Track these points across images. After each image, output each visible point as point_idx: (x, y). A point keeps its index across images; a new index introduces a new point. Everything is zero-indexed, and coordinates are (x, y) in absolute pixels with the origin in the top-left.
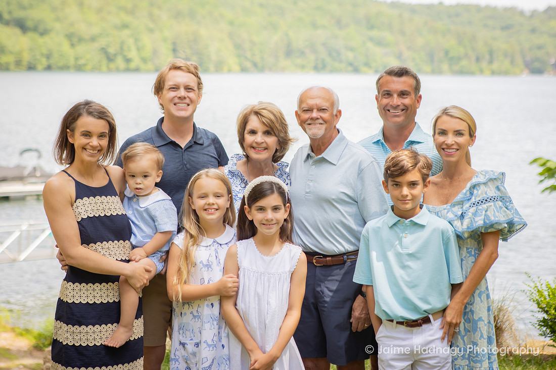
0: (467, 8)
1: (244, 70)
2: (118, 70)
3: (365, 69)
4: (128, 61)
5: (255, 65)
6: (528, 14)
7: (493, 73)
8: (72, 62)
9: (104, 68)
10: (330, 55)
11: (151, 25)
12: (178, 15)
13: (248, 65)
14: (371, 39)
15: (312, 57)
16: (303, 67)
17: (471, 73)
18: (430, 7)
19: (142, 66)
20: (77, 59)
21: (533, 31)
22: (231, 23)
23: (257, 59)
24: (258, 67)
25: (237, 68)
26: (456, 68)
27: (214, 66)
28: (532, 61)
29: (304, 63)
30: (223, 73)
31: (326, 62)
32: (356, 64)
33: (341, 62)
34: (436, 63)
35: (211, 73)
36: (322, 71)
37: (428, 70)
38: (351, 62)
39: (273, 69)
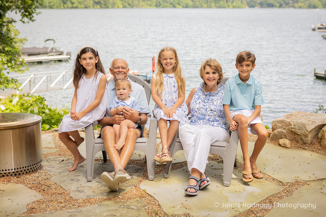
1: (124, 7)
2: (68, 8)
3: (178, 6)
4: (73, 3)
5: (129, 5)
7: (234, 7)
8: (47, 5)
9: (62, 7)
13: (126, 4)
16: (151, 5)
17: (225, 7)
19: (79, 6)
20: (49, 3)
23: (130, 2)
25: (122, 6)
26: (218, 5)
27: (111, 5)
28: (250, 2)
29: (151, 3)
30: (115, 8)
31: (161, 3)
32: (174, 3)
33: (167, 3)
34: (209, 3)
35: (110, 8)
36: (159, 7)
37: (206, 6)
38: (172, 3)
39: (137, 6)
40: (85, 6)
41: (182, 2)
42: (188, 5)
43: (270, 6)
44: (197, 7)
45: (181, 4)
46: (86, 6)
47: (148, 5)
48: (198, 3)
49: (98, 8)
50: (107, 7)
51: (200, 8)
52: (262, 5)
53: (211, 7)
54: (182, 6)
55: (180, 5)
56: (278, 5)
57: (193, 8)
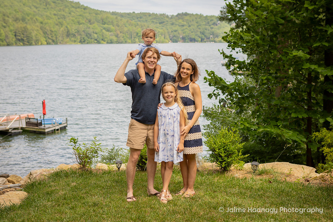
0: (145, 14)
1: (48, 44)
3: (102, 42)
5: (53, 41)
6: (170, 17)
10: (86, 36)
11: (4, 24)
12: (16, 20)
13: (50, 41)
14: (104, 29)
15: (79, 37)
16: (75, 41)
18: (129, 14)
21: (172, 24)
22: (42, 23)
23: (54, 39)
24: (55, 42)
25: (46, 43)
27: (35, 42)
28: (173, 37)
29: (75, 39)
30: (38, 45)
31: (85, 39)
32: (98, 39)
33: (91, 39)
34: (133, 38)
35: (33, 45)
36: (83, 43)
37: (130, 41)
38: (96, 39)
39: (62, 42)
40: (7, 43)
41: (107, 38)
42: (112, 41)
43: (192, 40)
44: (122, 43)
45: (106, 39)
46: (9, 44)
47: (72, 41)
48: (122, 39)
49: (21, 45)
50: (31, 44)
51: (124, 43)
52: (184, 40)
53: (135, 43)
54: (107, 41)
55: (104, 41)
56: (200, 39)
57: (117, 43)
